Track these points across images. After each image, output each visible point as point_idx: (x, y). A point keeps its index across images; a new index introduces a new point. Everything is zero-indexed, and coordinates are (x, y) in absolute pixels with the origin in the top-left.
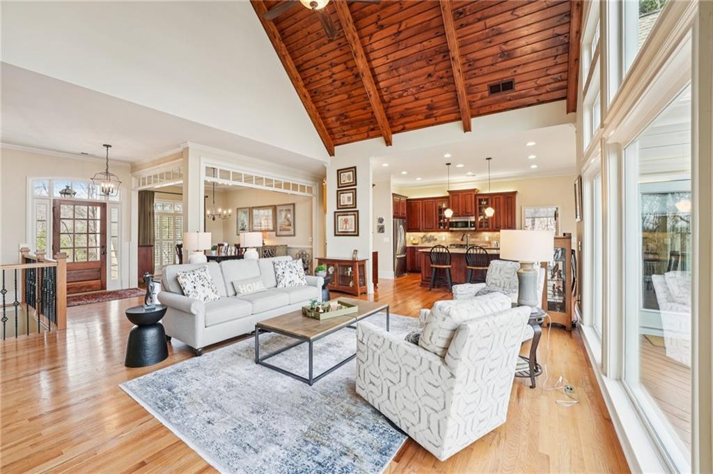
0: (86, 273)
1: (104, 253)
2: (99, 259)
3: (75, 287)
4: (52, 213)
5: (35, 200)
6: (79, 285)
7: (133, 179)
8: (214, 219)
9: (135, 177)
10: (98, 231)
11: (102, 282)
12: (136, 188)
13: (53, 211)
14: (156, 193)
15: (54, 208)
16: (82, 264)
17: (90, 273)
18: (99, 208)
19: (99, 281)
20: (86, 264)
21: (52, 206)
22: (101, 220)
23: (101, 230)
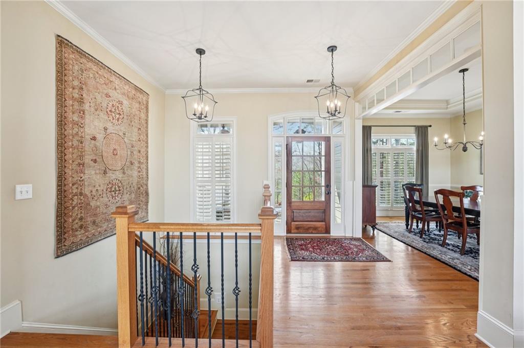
0: (313, 213)
1: (328, 193)
2: (323, 199)
3: (304, 227)
4: (286, 150)
5: (274, 138)
6: (307, 224)
7: (357, 104)
8: (465, 149)
9: (358, 102)
10: (323, 169)
11: (326, 225)
12: (360, 115)
13: (287, 149)
14: (372, 127)
15: (287, 145)
16: (309, 204)
17: (316, 214)
18: (323, 143)
19: (324, 223)
20: (313, 204)
21: (286, 144)
22: (325, 156)
23: (325, 168)
